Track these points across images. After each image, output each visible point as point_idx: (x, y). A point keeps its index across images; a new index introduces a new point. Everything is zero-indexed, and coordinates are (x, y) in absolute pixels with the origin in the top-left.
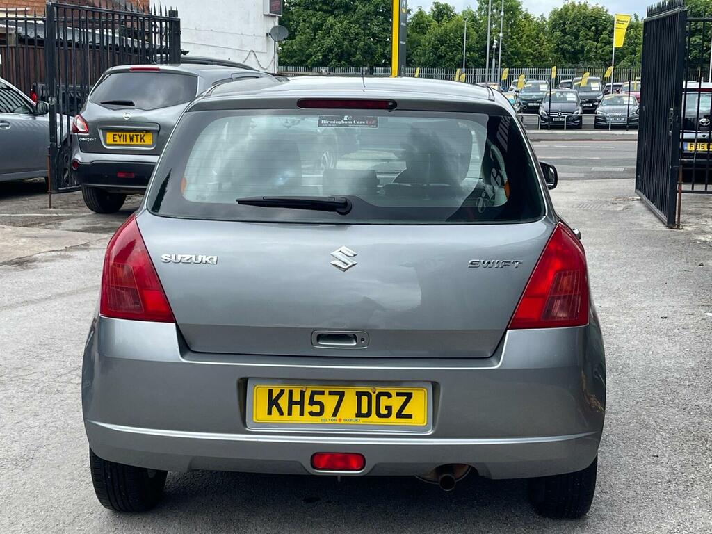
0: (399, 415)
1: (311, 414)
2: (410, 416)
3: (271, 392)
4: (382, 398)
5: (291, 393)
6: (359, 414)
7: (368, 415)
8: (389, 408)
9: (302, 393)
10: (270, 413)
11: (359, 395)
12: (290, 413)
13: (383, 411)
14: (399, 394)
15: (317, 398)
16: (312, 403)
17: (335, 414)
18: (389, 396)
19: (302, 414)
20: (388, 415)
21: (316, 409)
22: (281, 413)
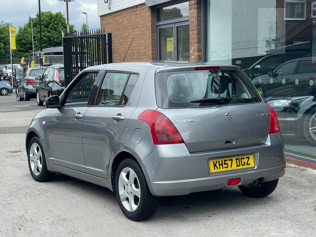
0: (247, 164)
1: (225, 167)
2: (250, 164)
3: (214, 162)
4: (242, 160)
5: (219, 161)
6: (237, 166)
7: (239, 166)
8: (244, 163)
9: (222, 161)
10: (215, 169)
11: (236, 159)
12: (220, 168)
13: (243, 164)
14: (246, 158)
15: (226, 162)
16: (225, 164)
17: (231, 167)
18: (244, 158)
19: (223, 168)
20: (244, 165)
21: (226, 166)
22: (218, 169)
